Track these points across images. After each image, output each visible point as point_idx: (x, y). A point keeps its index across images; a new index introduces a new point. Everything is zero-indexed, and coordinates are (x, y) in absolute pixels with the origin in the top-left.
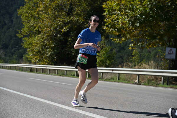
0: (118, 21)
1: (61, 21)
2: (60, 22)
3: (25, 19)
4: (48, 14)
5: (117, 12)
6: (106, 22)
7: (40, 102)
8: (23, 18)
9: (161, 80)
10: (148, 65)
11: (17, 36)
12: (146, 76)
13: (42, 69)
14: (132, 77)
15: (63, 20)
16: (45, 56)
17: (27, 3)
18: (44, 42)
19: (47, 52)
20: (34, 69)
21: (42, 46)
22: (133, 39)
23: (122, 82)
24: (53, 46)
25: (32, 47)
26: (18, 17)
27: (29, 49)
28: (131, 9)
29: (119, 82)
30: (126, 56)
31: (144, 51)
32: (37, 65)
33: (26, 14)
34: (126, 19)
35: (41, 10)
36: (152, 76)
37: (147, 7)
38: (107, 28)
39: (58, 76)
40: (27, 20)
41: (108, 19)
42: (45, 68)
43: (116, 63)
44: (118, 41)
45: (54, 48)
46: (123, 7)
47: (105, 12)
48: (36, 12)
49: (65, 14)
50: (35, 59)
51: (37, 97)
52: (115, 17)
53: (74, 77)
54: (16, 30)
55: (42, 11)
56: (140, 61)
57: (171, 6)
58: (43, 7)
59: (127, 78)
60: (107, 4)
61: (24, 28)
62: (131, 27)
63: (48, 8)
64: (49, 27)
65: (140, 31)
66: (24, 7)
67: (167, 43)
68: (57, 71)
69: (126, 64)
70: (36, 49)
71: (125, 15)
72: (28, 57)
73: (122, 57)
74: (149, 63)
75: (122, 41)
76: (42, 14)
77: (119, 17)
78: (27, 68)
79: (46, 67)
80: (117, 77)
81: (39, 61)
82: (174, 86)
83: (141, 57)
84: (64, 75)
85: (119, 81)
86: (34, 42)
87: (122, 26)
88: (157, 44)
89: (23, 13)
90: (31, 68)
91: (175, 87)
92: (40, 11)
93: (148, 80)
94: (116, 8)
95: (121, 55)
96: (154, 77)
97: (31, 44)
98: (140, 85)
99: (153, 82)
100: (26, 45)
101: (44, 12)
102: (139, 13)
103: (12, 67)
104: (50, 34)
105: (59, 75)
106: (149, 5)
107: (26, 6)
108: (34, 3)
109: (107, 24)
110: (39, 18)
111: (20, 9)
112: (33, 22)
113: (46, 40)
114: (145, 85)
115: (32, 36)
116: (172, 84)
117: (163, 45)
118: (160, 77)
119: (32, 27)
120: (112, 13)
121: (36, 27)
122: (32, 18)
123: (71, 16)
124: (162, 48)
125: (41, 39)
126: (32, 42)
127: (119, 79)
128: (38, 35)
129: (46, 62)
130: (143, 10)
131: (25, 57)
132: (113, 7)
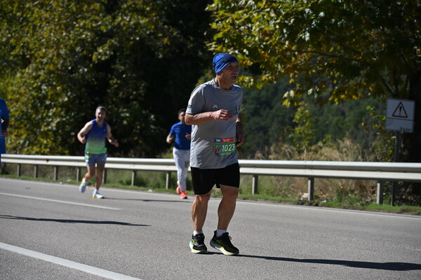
0: (250, 25)
1: (88, 29)
2: (85, 33)
4: (48, 9)
5: (246, 2)
6: (216, 31)
7: (30, 259)
9: (374, 192)
10: (338, 149)
12: (333, 180)
13: (37, 165)
14: (292, 185)
15: (92, 27)
16: (42, 130)
18: (41, 90)
19: (49, 117)
20: (13, 166)
21: (35, 102)
22: (293, 77)
23: (266, 200)
24: (66, 99)
29: (256, 200)
30: (275, 126)
31: (326, 109)
32: (20, 153)
34: (272, 22)
36: (351, 182)
38: (219, 48)
41: (222, 20)
42: (44, 163)
44: (252, 83)
45: (71, 106)
47: (212, 3)
48: (14, 3)
49: (101, 8)
50: (13, 137)
51: (20, 246)
52: (242, 14)
53: (130, 187)
56: (315, 138)
59: (278, 187)
62: (287, 43)
64: (52, 47)
65: (314, 54)
67: (390, 88)
68: (78, 170)
69: (277, 149)
70: (15, 109)
71: (268, 10)
73: (264, 130)
74: (339, 144)
75: (262, 82)
76: (32, 9)
77: (251, 14)
79: (48, 160)
80: (251, 185)
81: (26, 145)
82: (412, 208)
83: (317, 127)
85: (257, 195)
86: (10, 88)
87: (261, 40)
88: (362, 90)
90: (5, 164)
91: (415, 211)
93: (337, 191)
95: (263, 124)
96: (356, 184)
98: (317, 205)
99: (353, 196)
102: (308, 3)
104: (55, 65)
109: (220, 35)
110: (25, 19)
112: (7, 32)
113: (45, 83)
114: (331, 207)
115: (5, 72)
116: (406, 201)
117: (378, 92)
118: (372, 183)
119: (5, 46)
120: (233, 5)
121: (17, 47)
122: (5, 20)
123: (117, 15)
124: (376, 101)
125: (32, 82)
126: (6, 91)
127: (256, 191)
128: (23, 70)
129: (46, 147)
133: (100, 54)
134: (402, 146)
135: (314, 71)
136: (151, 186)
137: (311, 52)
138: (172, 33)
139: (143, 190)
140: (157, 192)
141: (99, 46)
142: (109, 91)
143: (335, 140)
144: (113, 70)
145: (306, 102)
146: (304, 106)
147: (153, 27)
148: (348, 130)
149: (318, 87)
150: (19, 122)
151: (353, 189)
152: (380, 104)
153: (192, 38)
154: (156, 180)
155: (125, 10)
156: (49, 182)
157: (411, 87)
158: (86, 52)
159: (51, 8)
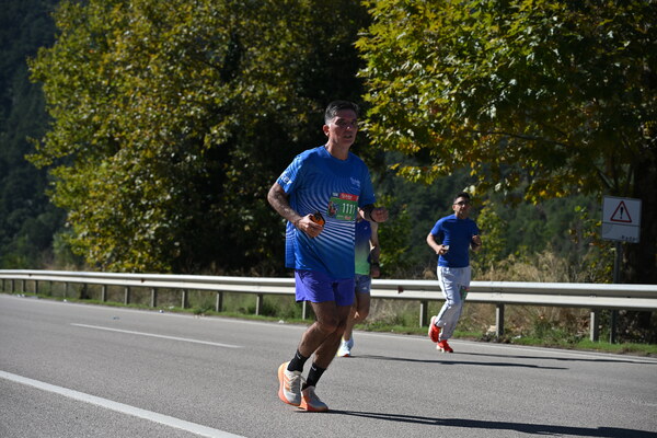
0: (416, 97)
1: (198, 104)
2: (194, 108)
3: (59, 95)
4: (145, 74)
5: (411, 66)
6: (370, 105)
7: (119, 415)
8: (50, 91)
9: (586, 325)
10: (537, 265)
11: (27, 162)
12: (530, 308)
13: (128, 287)
14: (474, 314)
15: (204, 100)
16: (136, 239)
17: (65, 35)
18: (134, 184)
19: (146, 221)
20: (96, 288)
21: (126, 201)
22: (476, 167)
24: (168, 197)
25: (87, 202)
26: (33, 90)
27: (77, 210)
28: (465, 52)
29: (424, 334)
31: (519, 210)
32: (106, 271)
33: (62, 75)
34: (446, 93)
35: (118, 59)
36: (554, 310)
37: (525, 43)
38: (373, 129)
39: (190, 313)
40: (65, 100)
41: (378, 90)
42: (139, 283)
43: (413, 258)
44: (419, 176)
45: (173, 207)
46: (432, 45)
47: (365, 67)
48: (98, 67)
49: (215, 74)
50: (97, 248)
52: (405, 82)
53: (253, 316)
54: (23, 141)
55: (124, 64)
56: (504, 249)
57: (617, 40)
58: (128, 49)
60: (371, 36)
61: (53, 131)
62: (466, 120)
63: (146, 52)
64: (150, 127)
65: (503, 135)
66: (53, 50)
67: (608, 182)
68: (183, 293)
70: (100, 211)
71: (441, 75)
72: (71, 241)
74: (538, 259)
75: (434, 173)
76: (123, 75)
77: (418, 82)
78: (70, 287)
79: (143, 280)
80: (417, 314)
81: (114, 259)
82: (639, 346)
83: (507, 236)
84: (215, 310)
85: (424, 328)
86: (93, 183)
87: (432, 118)
88: (569, 184)
89: (49, 70)
90: (85, 284)
91: (643, 350)
92: (116, 64)
93: (537, 322)
94: (406, 50)
96: (562, 313)
97: (82, 192)
98: (508, 342)
99: (558, 330)
100: (65, 197)
101: (130, 67)
102: (494, 67)
103: (11, 283)
104: (154, 151)
105: (192, 310)
106: (534, 37)
107: (60, 46)
108: (94, 35)
109: (375, 110)
110: (114, 89)
111: (40, 57)
112: (90, 106)
113: (139, 175)
114: (528, 345)
115: (86, 160)
116: (631, 337)
117: (591, 187)
118: (583, 312)
119: (86, 126)
120: (393, 70)
121: (102, 127)
122: (87, 91)
123: (237, 84)
124: (587, 198)
125: (123, 174)
126: (88, 186)
127: (425, 323)
128: (111, 159)
129: (140, 263)
130: (511, 56)
131: (61, 243)
132: (395, 47)
133: (213, 135)
134: (624, 260)
135: (503, 158)
136: (283, 315)
137: (499, 133)
138: (311, 108)
139: (271, 321)
140: (290, 324)
141: (213, 125)
142: (226, 186)
143: (532, 253)
144: (231, 156)
145: (492, 202)
146: (489, 206)
147: (285, 99)
148: (549, 239)
149: (509, 180)
150: (105, 229)
151: (557, 317)
154: (289, 306)
155: (248, 76)
156: (144, 309)
157: (636, 180)
158: (195, 134)
159: (149, 74)
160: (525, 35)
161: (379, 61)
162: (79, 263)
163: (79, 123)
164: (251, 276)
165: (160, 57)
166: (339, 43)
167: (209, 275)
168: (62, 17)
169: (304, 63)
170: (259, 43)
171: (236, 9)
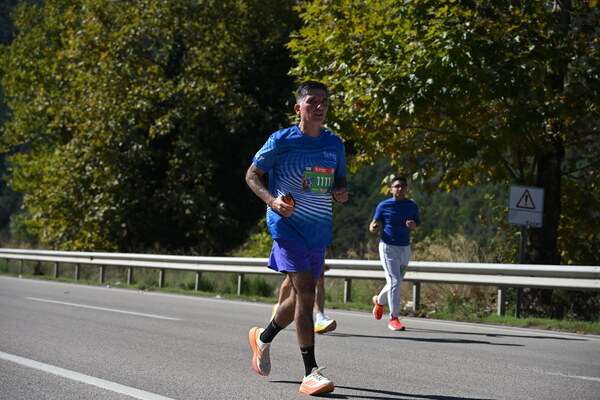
0: (342, 94)
1: (144, 98)
2: (140, 102)
3: (17, 88)
4: (96, 70)
5: (338, 66)
8: (8, 85)
9: (494, 301)
10: (450, 247)
12: (444, 286)
13: (79, 264)
15: (149, 94)
16: (86, 220)
17: (23, 33)
18: (84, 170)
19: (95, 205)
20: (49, 265)
21: (77, 186)
22: (395, 158)
23: (361, 309)
24: (116, 183)
25: (42, 186)
27: (32, 193)
28: (386, 54)
29: (348, 309)
31: (435, 197)
32: (58, 250)
33: (19, 70)
34: (369, 90)
35: (71, 56)
36: (465, 287)
37: (440, 46)
39: (135, 289)
40: (22, 93)
42: (88, 261)
43: (338, 240)
45: (120, 191)
46: (356, 47)
47: (296, 66)
48: (53, 63)
49: (159, 72)
50: (50, 229)
52: (333, 80)
53: (193, 292)
55: (77, 60)
56: (421, 233)
57: (523, 44)
58: (80, 47)
60: (301, 39)
61: (10, 121)
62: (387, 115)
63: (97, 50)
64: (99, 118)
65: (420, 129)
66: (11, 48)
67: (514, 172)
68: (129, 271)
69: (375, 246)
70: (53, 194)
71: (364, 74)
72: (26, 222)
74: (451, 242)
75: (357, 163)
76: (75, 71)
77: (344, 81)
78: (25, 264)
79: (92, 258)
80: (342, 291)
81: (65, 239)
82: (541, 320)
84: (157, 285)
85: (349, 304)
86: (47, 169)
87: (356, 113)
88: (479, 174)
89: (7, 66)
90: (39, 261)
91: (542, 324)
92: (69, 60)
93: (449, 299)
94: (333, 51)
95: (357, 215)
96: (472, 290)
97: (36, 177)
98: (423, 316)
99: (469, 305)
100: (21, 182)
101: (81, 63)
102: (412, 67)
104: (103, 140)
105: (137, 285)
106: (448, 41)
107: (18, 44)
108: (49, 34)
110: (67, 84)
112: (44, 99)
113: (90, 162)
114: (441, 319)
115: (40, 148)
116: (534, 313)
117: (499, 176)
118: (491, 290)
119: (41, 117)
120: (322, 69)
121: (56, 117)
122: (41, 85)
123: (180, 80)
124: (496, 187)
125: (74, 161)
126: (42, 172)
127: (349, 299)
128: (63, 147)
129: (90, 242)
130: (428, 58)
131: (16, 224)
132: (323, 49)
133: (158, 127)
134: (529, 243)
135: (420, 150)
136: (220, 291)
137: (417, 127)
138: (247, 103)
139: (209, 296)
140: (226, 299)
141: (157, 118)
142: (169, 173)
143: (446, 236)
144: (174, 147)
147: (223, 94)
148: (461, 223)
149: (426, 170)
150: (57, 211)
151: (468, 294)
152: (502, 192)
153: (270, 109)
154: (225, 283)
155: (190, 73)
156: (93, 284)
157: (539, 171)
158: (141, 125)
159: (99, 70)
160: (441, 39)
161: (308, 61)
162: (34, 242)
163: (35, 114)
164: (191, 255)
165: (110, 54)
166: (273, 44)
167: (152, 253)
168: (20, 16)
169: (241, 61)
170: (199, 43)
171: (179, 12)
